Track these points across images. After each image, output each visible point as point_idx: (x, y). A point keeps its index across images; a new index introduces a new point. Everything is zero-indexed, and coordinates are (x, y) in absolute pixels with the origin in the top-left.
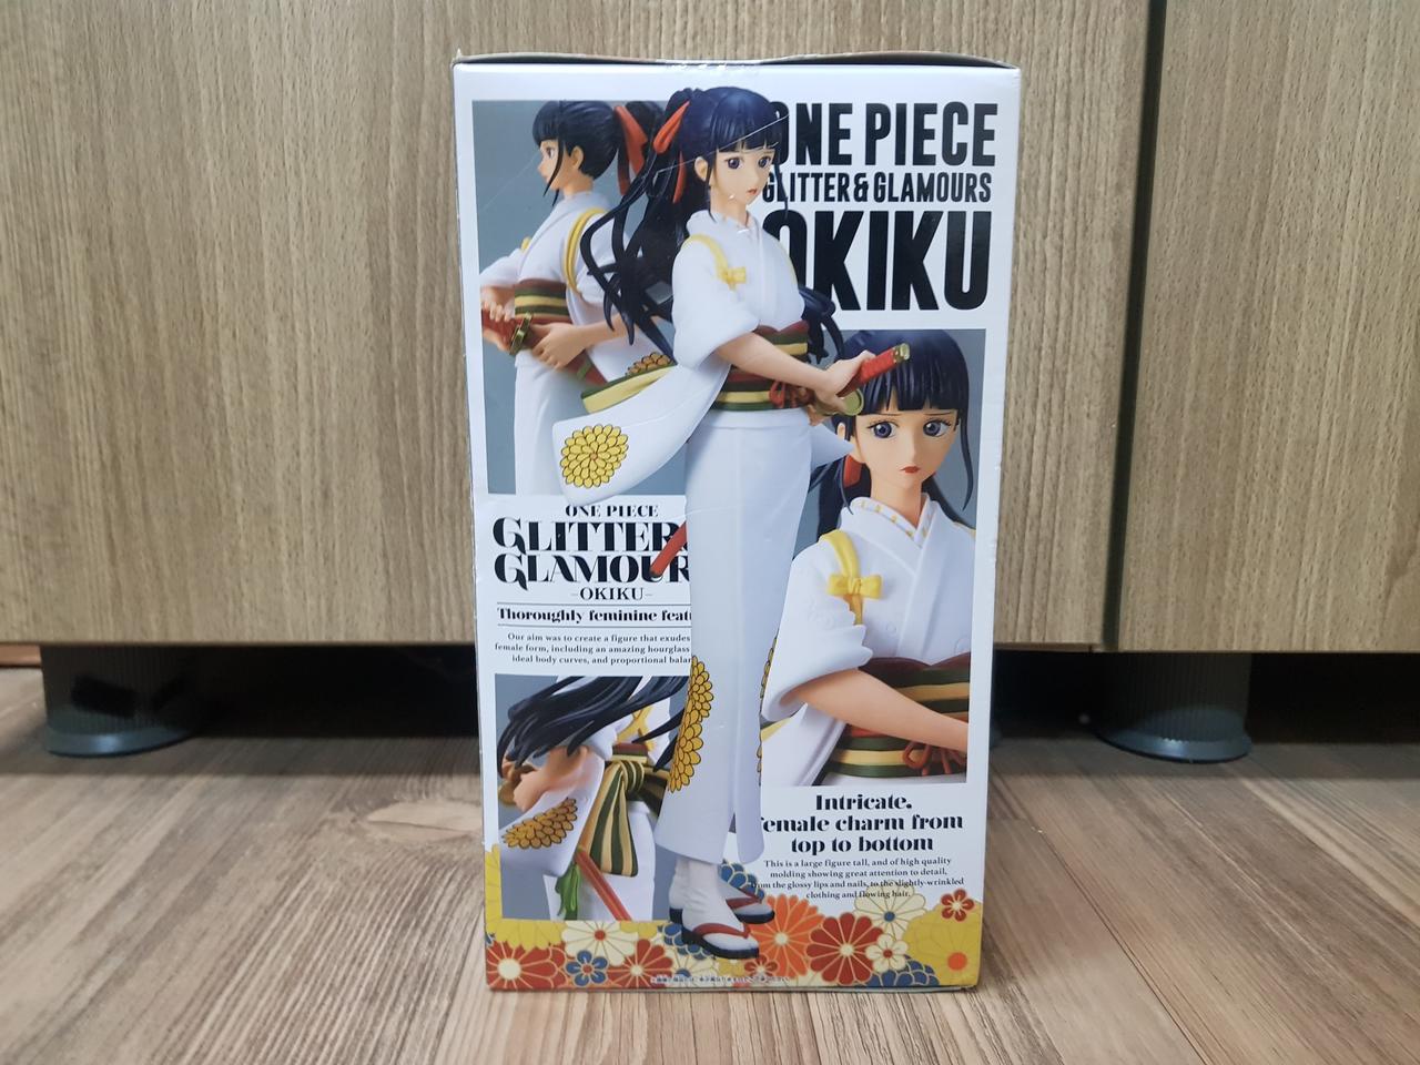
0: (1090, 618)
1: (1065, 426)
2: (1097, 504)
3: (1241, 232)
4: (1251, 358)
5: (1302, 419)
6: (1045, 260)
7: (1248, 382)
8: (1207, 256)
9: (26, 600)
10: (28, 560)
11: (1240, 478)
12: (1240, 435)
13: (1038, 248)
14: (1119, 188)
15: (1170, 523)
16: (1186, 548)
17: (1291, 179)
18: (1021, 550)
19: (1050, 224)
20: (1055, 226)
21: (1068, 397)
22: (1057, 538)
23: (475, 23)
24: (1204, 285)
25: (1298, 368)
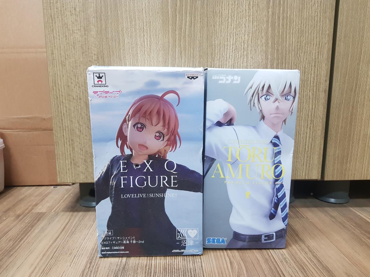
0: (318, 174)
1: (314, 132)
2: (320, 149)
3: (352, 90)
4: (354, 116)
5: (364, 130)
6: (310, 97)
7: (353, 122)
8: (345, 95)
9: (84, 174)
10: (85, 165)
11: (351, 142)
12: (351, 134)
13: (308, 94)
14: (326, 81)
15: (336, 152)
16: (339, 158)
17: (362, 78)
18: (304, 159)
19: (311, 89)
20: (312, 89)
21: (314, 126)
22: (312, 156)
23: (187, 48)
24: (343, 101)
25: (364, 119)
